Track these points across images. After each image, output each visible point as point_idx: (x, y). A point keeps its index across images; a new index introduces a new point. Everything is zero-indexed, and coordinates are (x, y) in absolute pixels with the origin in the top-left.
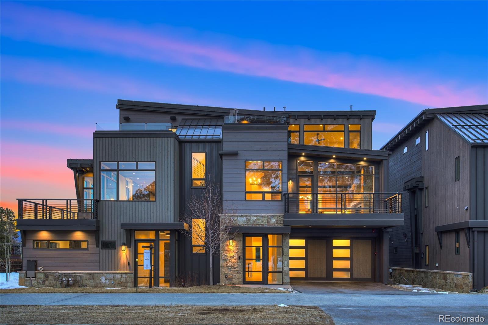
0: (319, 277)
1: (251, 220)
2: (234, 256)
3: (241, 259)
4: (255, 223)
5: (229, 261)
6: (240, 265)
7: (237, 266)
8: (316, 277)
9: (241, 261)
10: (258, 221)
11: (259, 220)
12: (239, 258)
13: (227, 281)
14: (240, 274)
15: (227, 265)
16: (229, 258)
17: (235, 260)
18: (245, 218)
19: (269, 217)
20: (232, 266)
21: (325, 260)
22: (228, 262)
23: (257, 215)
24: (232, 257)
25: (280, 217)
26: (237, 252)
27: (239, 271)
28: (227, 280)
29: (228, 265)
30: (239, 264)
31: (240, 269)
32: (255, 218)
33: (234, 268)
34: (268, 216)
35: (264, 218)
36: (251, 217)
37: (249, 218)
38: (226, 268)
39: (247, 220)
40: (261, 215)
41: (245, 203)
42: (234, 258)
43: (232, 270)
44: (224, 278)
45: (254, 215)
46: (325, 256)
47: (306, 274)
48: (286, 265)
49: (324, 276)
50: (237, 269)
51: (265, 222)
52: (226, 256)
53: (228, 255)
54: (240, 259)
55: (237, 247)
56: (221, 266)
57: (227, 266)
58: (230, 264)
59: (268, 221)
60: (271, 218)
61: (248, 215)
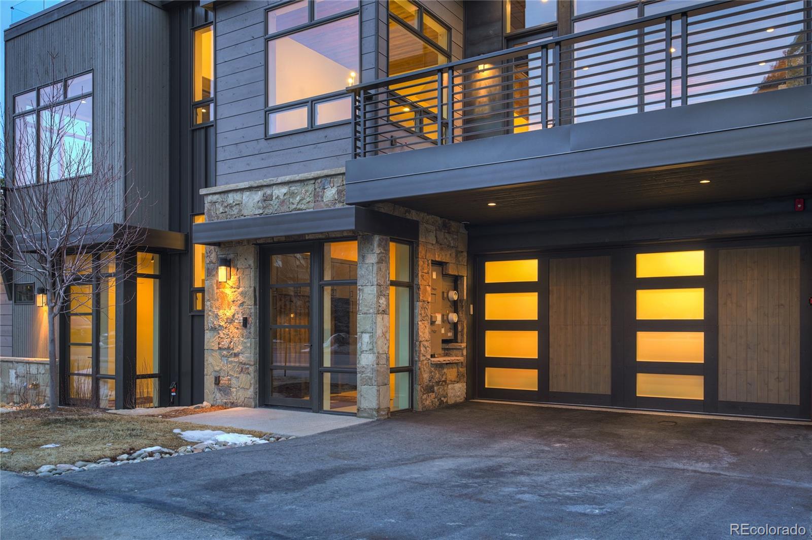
0: (587, 391)
1: (274, 198)
2: (234, 316)
3: (250, 328)
4: (285, 207)
5: (224, 333)
6: (249, 345)
7: (240, 347)
8: (576, 390)
9: (250, 333)
10: (291, 200)
11: (293, 195)
12: (245, 322)
13: (218, 395)
14: (248, 374)
15: (219, 344)
16: (222, 324)
17: (238, 329)
18: (257, 196)
19: (319, 181)
20: (229, 348)
21: (608, 330)
22: (222, 335)
23: (287, 178)
24: (231, 321)
26: (242, 304)
27: (244, 364)
28: (220, 390)
29: (220, 346)
30: (245, 343)
31: (247, 357)
32: (284, 190)
33: (236, 355)
34: (316, 179)
35: (306, 188)
36: (274, 187)
37: (268, 191)
38: (216, 354)
39: (265, 200)
40: (297, 177)
42: (235, 324)
43: (230, 359)
44: (213, 385)
45: (280, 180)
46: (608, 314)
47: (543, 380)
49: (605, 388)
50: (242, 358)
51: (308, 199)
52: (217, 316)
53: (221, 313)
54: (248, 326)
55: (241, 289)
56: (206, 347)
57: (220, 348)
58: (225, 343)
59: (317, 197)
60: (324, 184)
61: (265, 184)
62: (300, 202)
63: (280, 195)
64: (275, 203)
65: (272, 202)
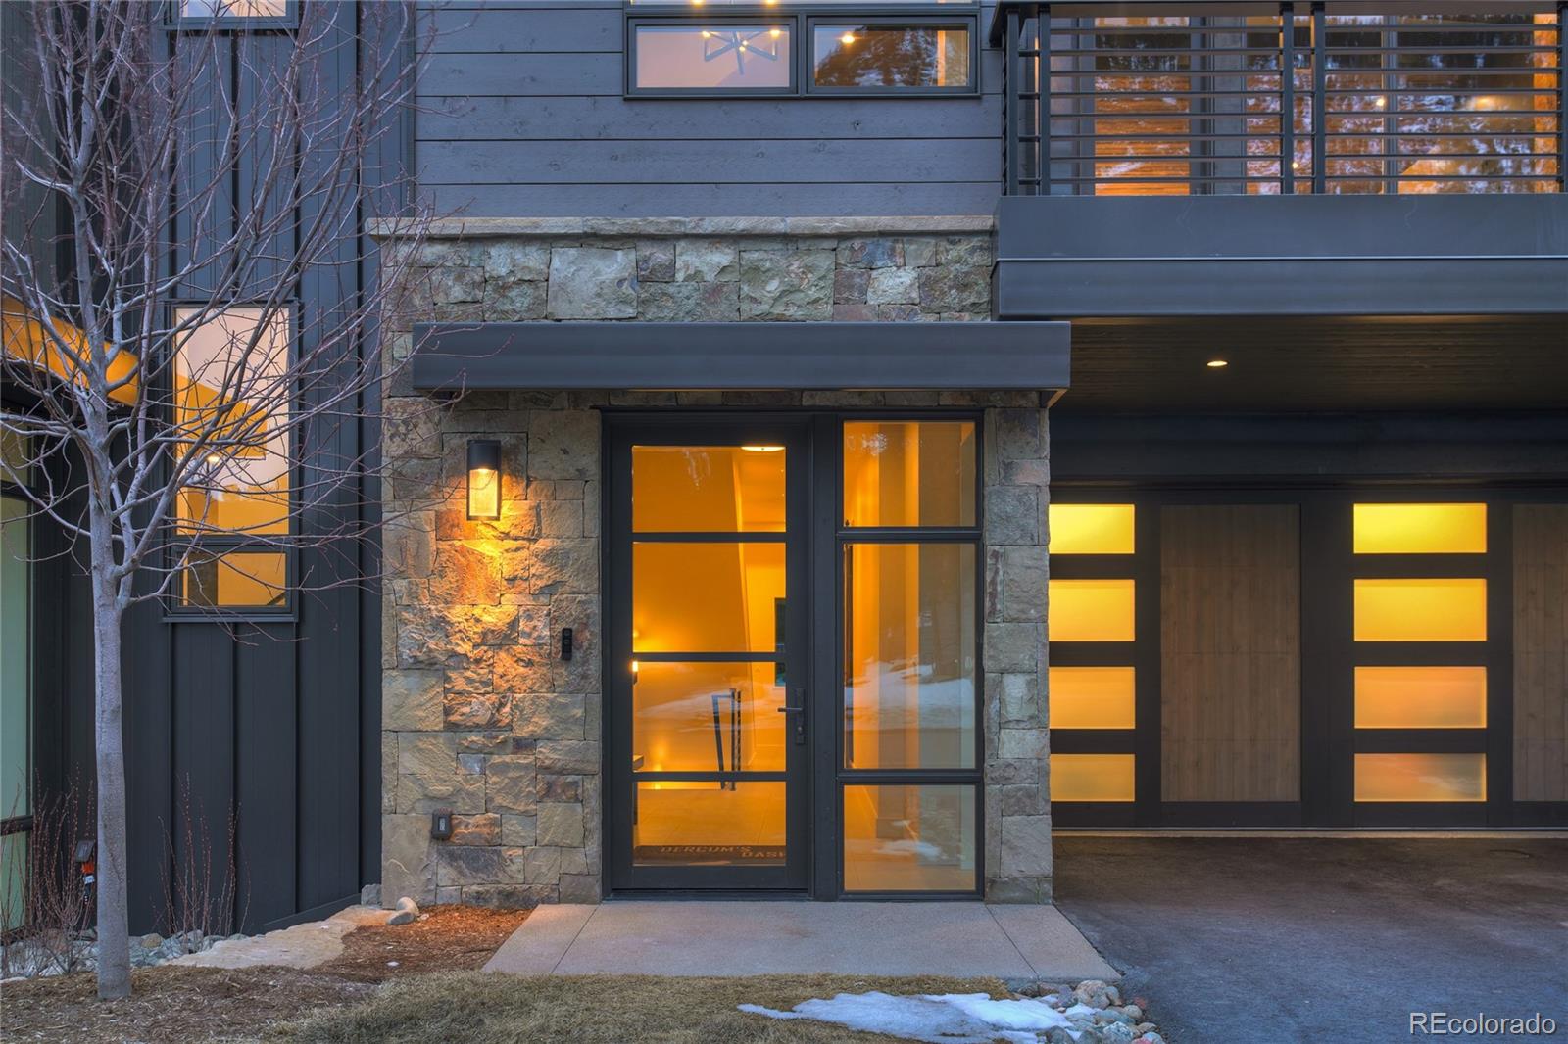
0: (1247, 798)
1: (680, 276)
2: (513, 624)
3: (585, 662)
4: (724, 306)
5: (470, 680)
6: (579, 712)
7: (542, 722)
8: (1223, 795)
9: (584, 676)
10: (745, 288)
11: (755, 273)
12: (567, 642)
13: (445, 873)
14: (577, 799)
15: (447, 711)
16: (464, 648)
17: (530, 664)
18: (617, 265)
19: (857, 244)
20: (492, 725)
21: (1292, 663)
22: (460, 684)
23: (742, 224)
24: (502, 639)
25: (963, 248)
26: (549, 589)
27: (561, 772)
28: (452, 858)
29: (453, 718)
30: (564, 706)
31: (571, 751)
32: (722, 257)
33: (521, 745)
34: (842, 236)
35: (808, 260)
36: (681, 245)
37: (660, 255)
38: (440, 746)
39: (643, 281)
40: (779, 225)
41: (616, 115)
42: (518, 649)
43: (496, 759)
44: (424, 844)
45: (709, 225)
46: (1293, 628)
47: (1148, 777)
48: (1013, 711)
49: (1285, 787)
50: (546, 753)
51: (813, 293)
52: (441, 624)
53: (457, 614)
54: (578, 655)
55: (542, 545)
56: (387, 722)
57: (452, 727)
58: (478, 708)
59: (844, 288)
60: (872, 254)
61: (651, 230)
62: (780, 296)
63: (705, 269)
64: (685, 291)
65: (671, 289)
